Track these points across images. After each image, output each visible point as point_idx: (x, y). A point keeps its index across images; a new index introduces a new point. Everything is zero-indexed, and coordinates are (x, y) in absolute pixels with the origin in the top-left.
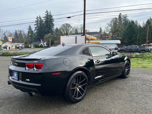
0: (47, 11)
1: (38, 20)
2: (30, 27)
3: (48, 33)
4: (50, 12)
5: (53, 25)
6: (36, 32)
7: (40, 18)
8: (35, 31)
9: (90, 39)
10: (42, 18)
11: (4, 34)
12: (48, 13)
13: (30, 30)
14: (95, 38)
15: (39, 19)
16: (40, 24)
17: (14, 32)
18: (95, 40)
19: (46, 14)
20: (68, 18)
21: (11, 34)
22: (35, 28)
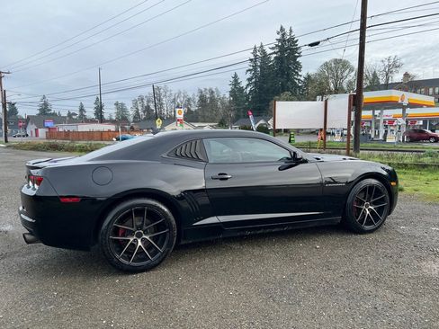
0: (282, 29)
1: (256, 56)
2: (235, 77)
3: (283, 91)
4: (291, 31)
5: (298, 66)
6: (250, 91)
7: (263, 52)
8: (249, 89)
9: (405, 103)
10: (269, 51)
11: (174, 101)
12: (283, 35)
13: (235, 85)
14: (431, 100)
15: (258, 53)
16: (260, 67)
17: (197, 94)
18: (428, 106)
19: (279, 37)
20: (311, 45)
21: (189, 100)
22: (249, 80)
